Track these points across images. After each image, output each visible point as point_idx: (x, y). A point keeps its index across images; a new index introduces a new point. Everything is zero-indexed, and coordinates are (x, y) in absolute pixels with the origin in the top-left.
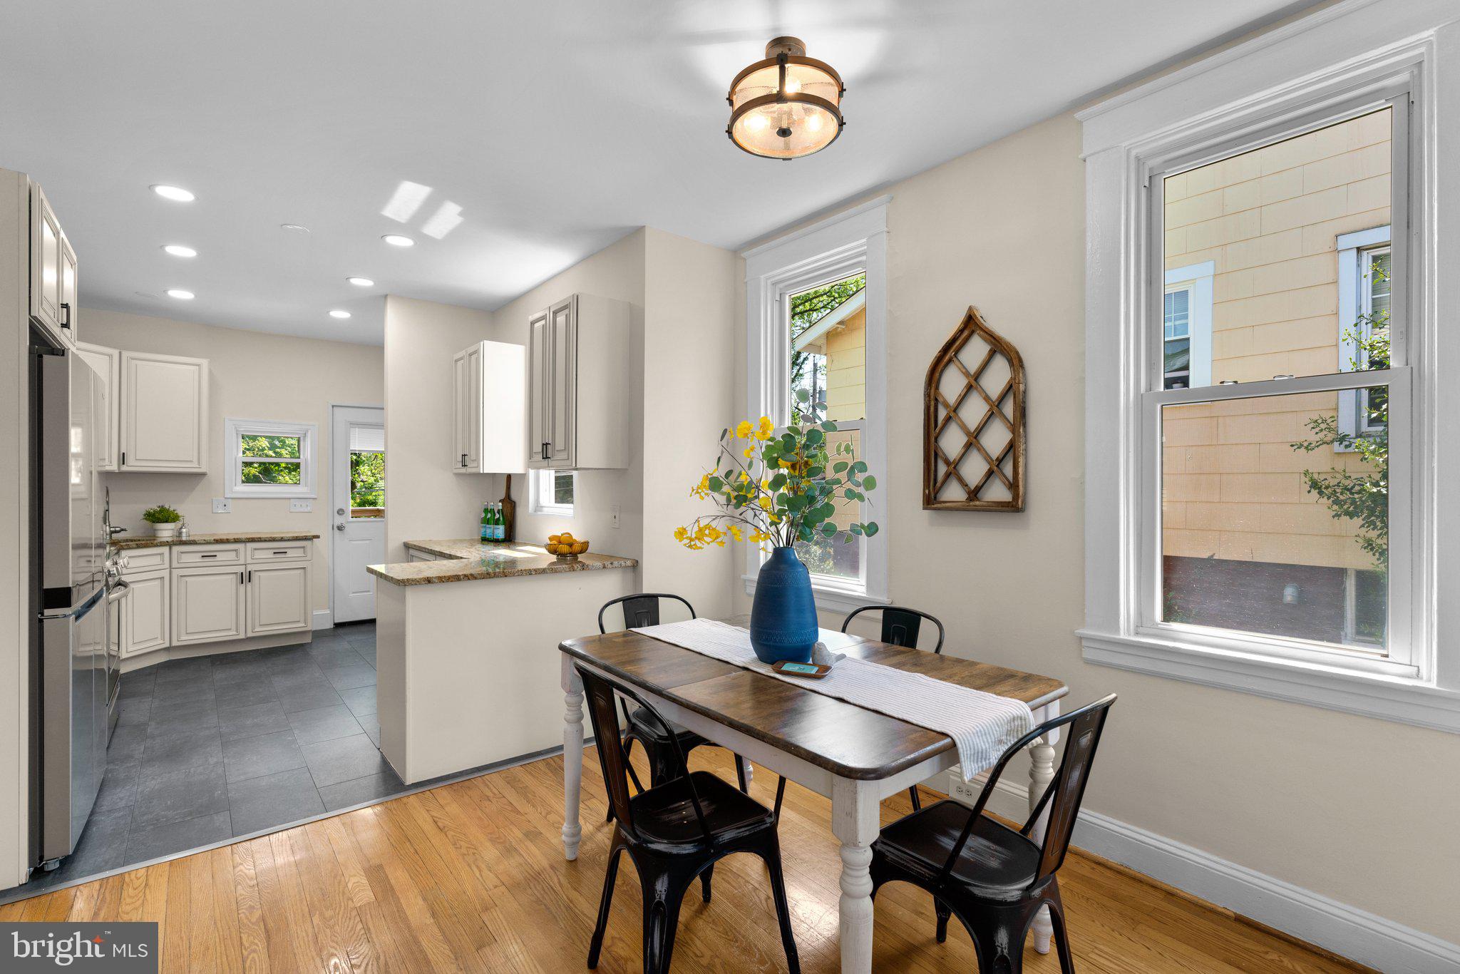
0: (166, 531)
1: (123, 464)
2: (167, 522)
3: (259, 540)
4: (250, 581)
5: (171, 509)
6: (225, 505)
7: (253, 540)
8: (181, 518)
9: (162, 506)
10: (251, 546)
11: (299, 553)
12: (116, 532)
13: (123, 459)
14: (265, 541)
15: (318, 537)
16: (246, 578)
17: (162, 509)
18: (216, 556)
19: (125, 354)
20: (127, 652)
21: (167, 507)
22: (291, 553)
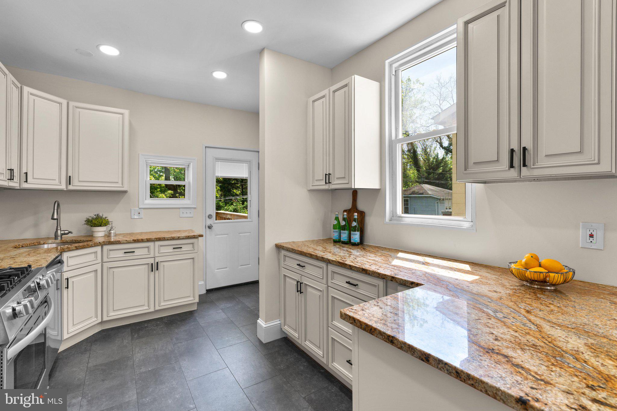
0: (100, 233)
1: (70, 184)
2: (100, 226)
3: (164, 239)
4: (157, 270)
5: (104, 217)
6: (139, 213)
7: (159, 239)
8: (110, 223)
9: (98, 215)
10: (158, 243)
11: (189, 247)
12: (65, 234)
13: (69, 180)
14: (168, 240)
15: (201, 236)
16: (154, 267)
17: (98, 217)
18: (134, 252)
19: (72, 104)
20: (68, 333)
21: (101, 215)
22: (185, 248)
